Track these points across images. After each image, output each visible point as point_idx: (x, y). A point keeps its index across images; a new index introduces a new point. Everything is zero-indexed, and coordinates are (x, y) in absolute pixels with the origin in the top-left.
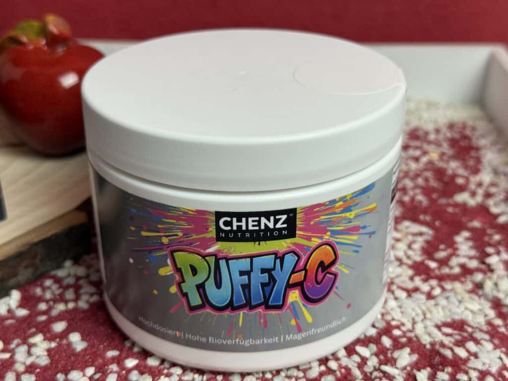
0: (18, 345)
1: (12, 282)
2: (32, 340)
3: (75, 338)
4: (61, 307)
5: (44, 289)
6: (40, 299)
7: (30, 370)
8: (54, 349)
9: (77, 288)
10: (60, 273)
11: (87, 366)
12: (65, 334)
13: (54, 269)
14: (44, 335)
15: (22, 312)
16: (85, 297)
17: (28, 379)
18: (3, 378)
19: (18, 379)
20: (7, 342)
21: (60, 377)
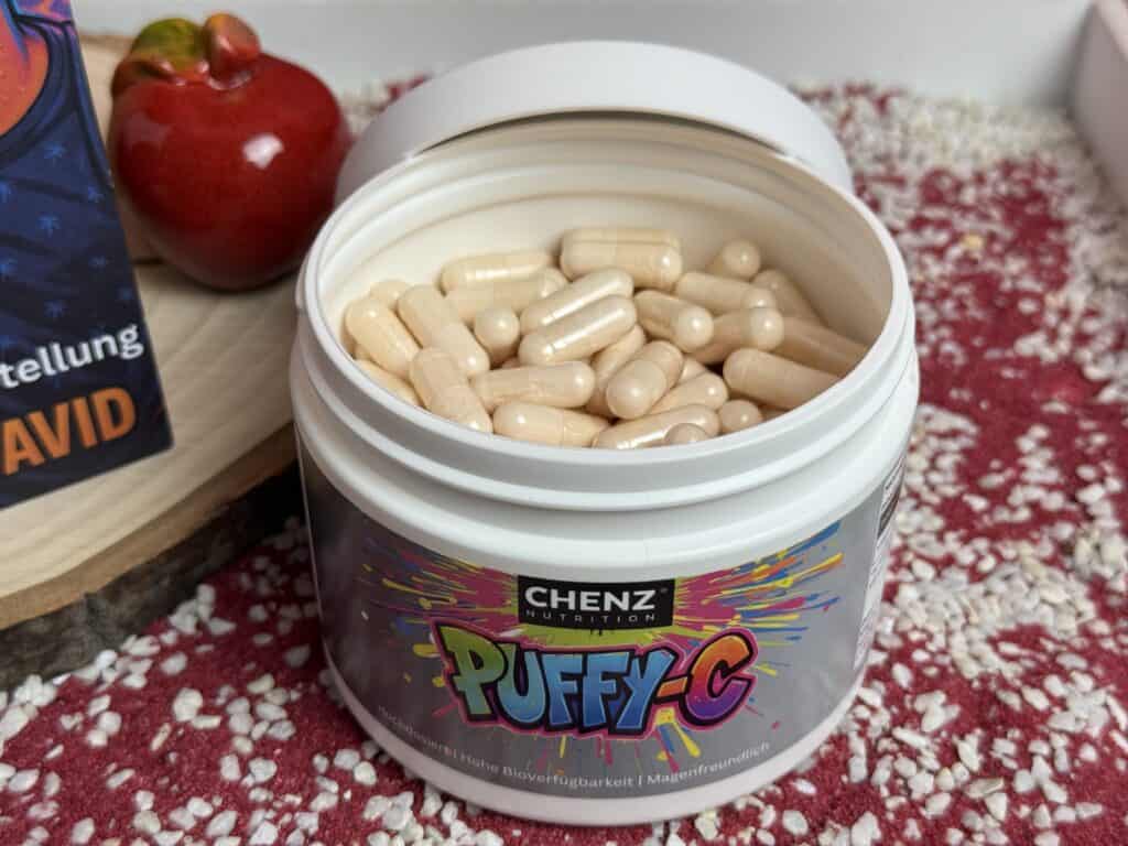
0: (230, 700)
1: (198, 571)
2: (255, 688)
4: (292, 613)
5: (255, 575)
6: (252, 598)
7: (262, 751)
8: (296, 703)
10: (281, 542)
12: (310, 670)
13: (266, 535)
14: (275, 675)
15: (221, 627)
17: (263, 770)
18: (217, 768)
19: (245, 770)
20: (208, 693)
21: (320, 762)
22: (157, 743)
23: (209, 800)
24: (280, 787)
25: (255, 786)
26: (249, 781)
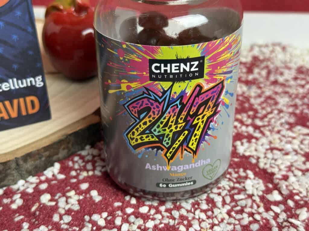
0: (60, 197)
1: (55, 158)
2: (68, 194)
3: (94, 193)
4: (85, 174)
5: (74, 162)
6: (72, 169)
7: (68, 213)
8: (82, 200)
9: (94, 163)
10: (84, 153)
11: (103, 212)
12: (88, 191)
13: (79, 151)
14: (76, 191)
15: (62, 177)
16: (99, 168)
17: (67, 219)
18: (52, 217)
19: (61, 218)
20: (53, 195)
21: (87, 218)
22: (33, 209)
23: (47, 227)
24: (72, 224)
25: (64, 224)
26: (62, 222)
